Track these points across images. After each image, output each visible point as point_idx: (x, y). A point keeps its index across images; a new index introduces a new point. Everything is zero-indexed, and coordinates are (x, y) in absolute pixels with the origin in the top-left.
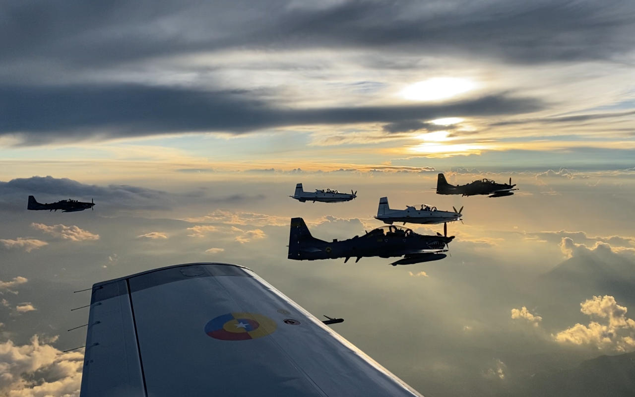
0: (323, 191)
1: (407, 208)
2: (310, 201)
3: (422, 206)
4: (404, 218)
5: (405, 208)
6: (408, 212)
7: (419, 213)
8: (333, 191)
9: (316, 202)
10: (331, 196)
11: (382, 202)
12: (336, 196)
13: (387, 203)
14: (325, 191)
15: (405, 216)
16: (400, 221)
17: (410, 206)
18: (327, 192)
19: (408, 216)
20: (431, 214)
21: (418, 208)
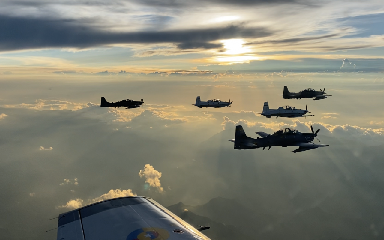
0: (212, 100)
1: (279, 108)
2: (204, 107)
3: (287, 106)
4: (277, 114)
5: (277, 108)
6: (280, 110)
7: (286, 111)
8: (218, 100)
9: (208, 107)
10: (217, 103)
11: (265, 105)
12: (220, 104)
13: (268, 105)
14: (214, 101)
15: (278, 113)
16: (275, 116)
17: (280, 107)
18: (215, 101)
19: (280, 113)
20: (292, 111)
21: (285, 108)
